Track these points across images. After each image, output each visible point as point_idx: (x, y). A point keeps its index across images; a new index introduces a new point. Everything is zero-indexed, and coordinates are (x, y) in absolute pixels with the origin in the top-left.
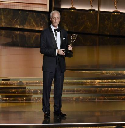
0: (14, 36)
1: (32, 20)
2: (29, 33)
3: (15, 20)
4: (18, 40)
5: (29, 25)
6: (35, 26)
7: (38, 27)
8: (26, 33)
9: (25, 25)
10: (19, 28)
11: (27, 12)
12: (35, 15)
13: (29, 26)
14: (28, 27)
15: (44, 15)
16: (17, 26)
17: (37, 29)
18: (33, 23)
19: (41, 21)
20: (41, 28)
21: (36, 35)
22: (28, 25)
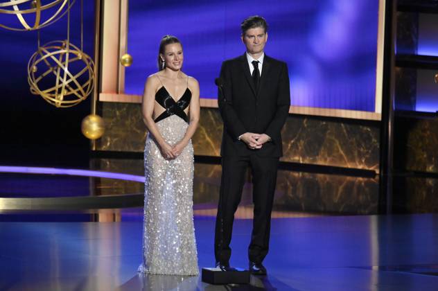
0: (288, 183)
1: (337, 143)
2: (328, 177)
3: (292, 141)
4: (300, 194)
5: (329, 155)
6: (345, 158)
7: (352, 160)
8: (320, 176)
9: (318, 155)
10: (301, 162)
11: (324, 123)
12: (345, 131)
13: (328, 159)
14: (326, 160)
15: (369, 129)
16: (297, 159)
17: (349, 166)
18: (338, 151)
19: (359, 145)
20: (361, 162)
21: (345, 182)
22: (326, 156)
